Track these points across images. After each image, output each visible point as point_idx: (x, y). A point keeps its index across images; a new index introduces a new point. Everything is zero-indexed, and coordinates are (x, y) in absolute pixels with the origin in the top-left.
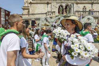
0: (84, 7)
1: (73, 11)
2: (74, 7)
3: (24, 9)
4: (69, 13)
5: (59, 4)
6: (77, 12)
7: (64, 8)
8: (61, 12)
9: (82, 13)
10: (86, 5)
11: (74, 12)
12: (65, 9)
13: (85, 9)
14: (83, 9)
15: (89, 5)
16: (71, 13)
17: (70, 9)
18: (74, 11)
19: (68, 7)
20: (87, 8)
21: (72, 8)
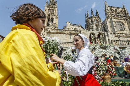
2: (109, 35)
6: (115, 42)
8: (93, 41)
16: (106, 43)
17: (104, 38)
18: (110, 40)
19: (101, 36)
21: (107, 37)
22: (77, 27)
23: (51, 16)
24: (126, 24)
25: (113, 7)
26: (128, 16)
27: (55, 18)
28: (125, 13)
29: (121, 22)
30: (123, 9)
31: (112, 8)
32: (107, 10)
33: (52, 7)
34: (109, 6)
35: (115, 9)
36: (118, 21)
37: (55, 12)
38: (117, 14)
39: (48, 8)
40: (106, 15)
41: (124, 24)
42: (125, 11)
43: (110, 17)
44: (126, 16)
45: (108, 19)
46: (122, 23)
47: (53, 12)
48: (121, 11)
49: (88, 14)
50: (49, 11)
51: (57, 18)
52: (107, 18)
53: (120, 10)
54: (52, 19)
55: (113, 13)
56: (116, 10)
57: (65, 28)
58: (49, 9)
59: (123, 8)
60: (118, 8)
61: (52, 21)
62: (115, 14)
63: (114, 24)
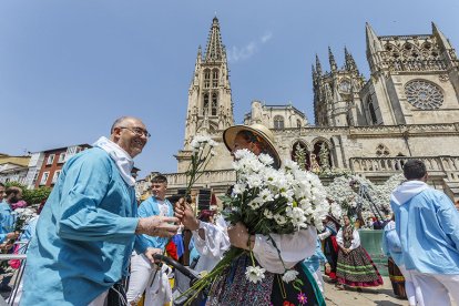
0: (381, 146)
1: (343, 157)
2: (344, 145)
3: (180, 159)
4: (330, 164)
5: (293, 140)
6: (359, 162)
7: (311, 148)
9: (375, 164)
10: (385, 141)
11: (347, 163)
12: (314, 152)
13: (386, 153)
14: (379, 153)
15: (396, 140)
16: (337, 166)
17: (332, 152)
18: (347, 158)
19: (323, 146)
20: (391, 151)
21: (338, 150)
22: (282, 113)
23: (211, 89)
24: (447, 87)
25: (396, 38)
26: (455, 60)
27: (221, 92)
28: (442, 49)
29: (427, 82)
30: (432, 37)
31: (393, 42)
32: (373, 51)
33: (215, 64)
34: (379, 38)
35: (402, 43)
36: (416, 81)
37: (221, 75)
38: (412, 58)
39: (203, 68)
40: (372, 66)
41: (438, 87)
42: (440, 43)
43: (386, 73)
44: (446, 61)
45: (377, 79)
46: (433, 84)
47: (216, 76)
48: (427, 46)
49: (318, 65)
50: (207, 76)
51: (228, 90)
52: (373, 75)
53: (421, 42)
54: (215, 95)
55: (396, 56)
56: (408, 47)
57: (249, 118)
58: (206, 70)
59: (435, 34)
60: (415, 37)
61: (215, 101)
62: (403, 59)
63: (398, 91)
